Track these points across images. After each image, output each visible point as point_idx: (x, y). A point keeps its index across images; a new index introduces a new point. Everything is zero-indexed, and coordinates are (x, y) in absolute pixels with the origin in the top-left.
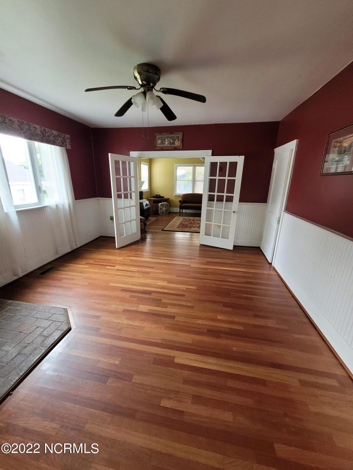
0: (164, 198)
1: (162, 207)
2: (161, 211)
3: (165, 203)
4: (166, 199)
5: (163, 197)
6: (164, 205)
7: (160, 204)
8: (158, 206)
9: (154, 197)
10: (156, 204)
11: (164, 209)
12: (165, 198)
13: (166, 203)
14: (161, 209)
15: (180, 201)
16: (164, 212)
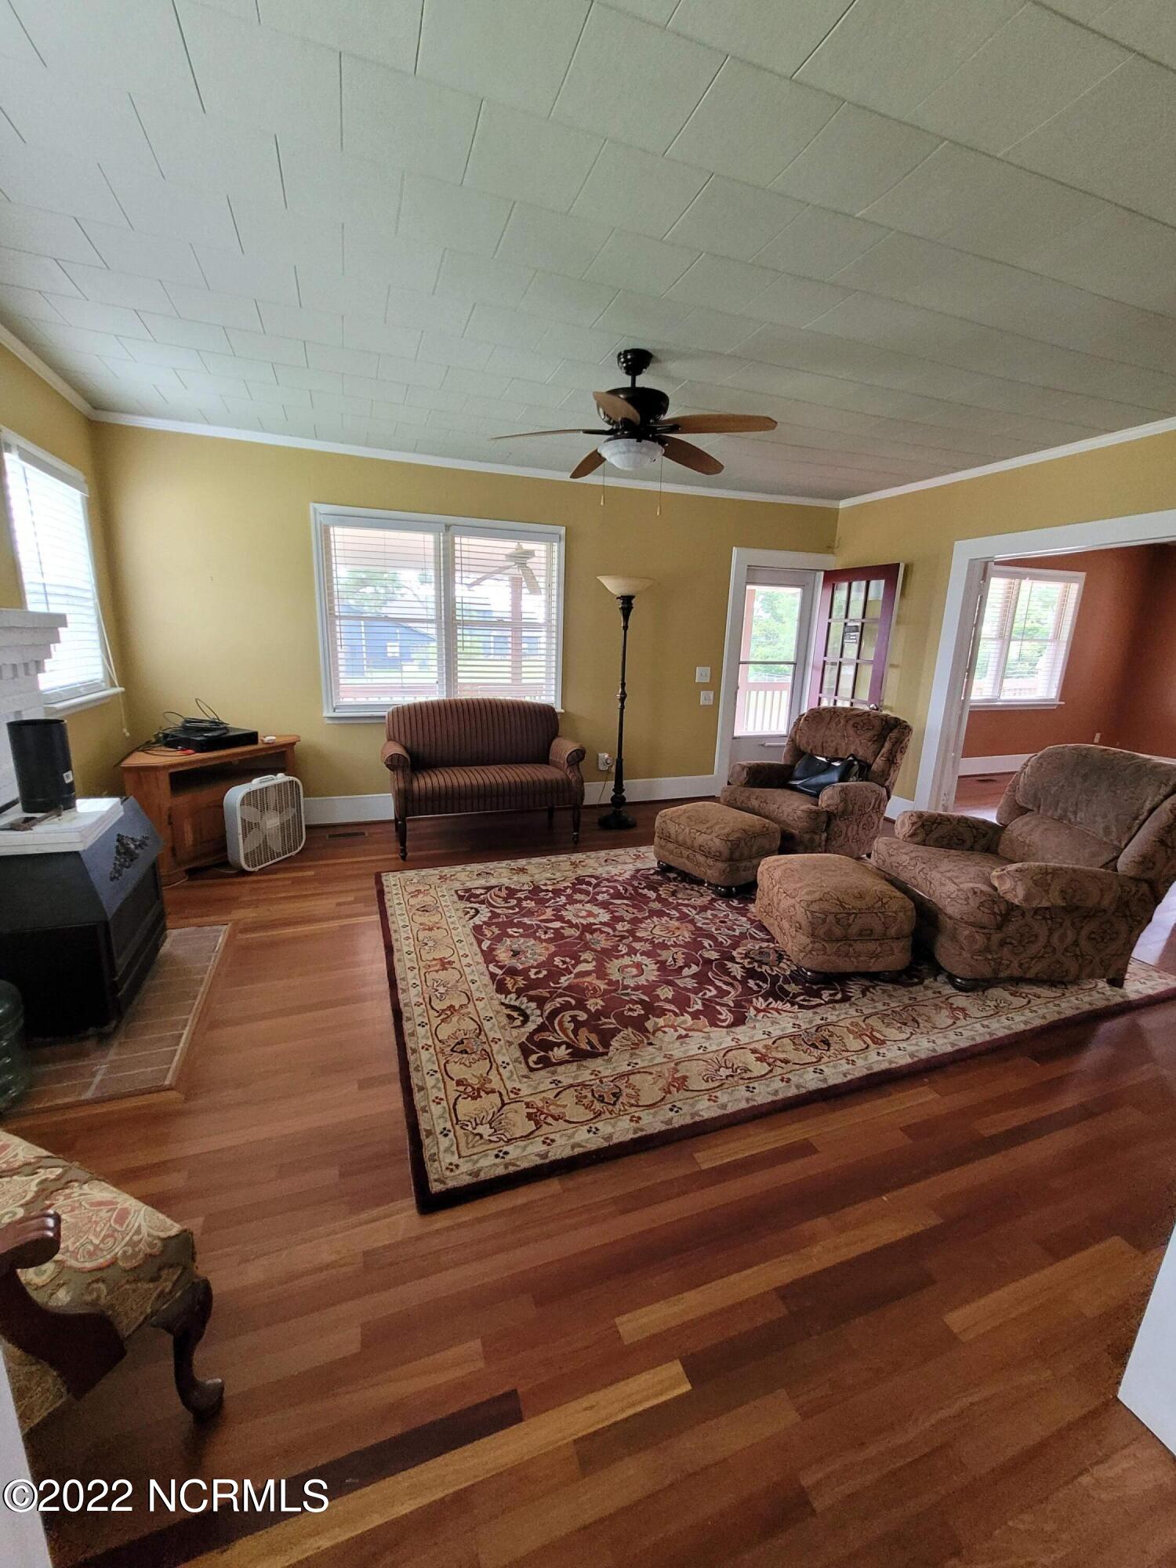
0: (259, 746)
1: (252, 814)
2: (255, 841)
3: (276, 782)
4: (272, 746)
5: (251, 738)
6: (272, 798)
7: (236, 794)
8: (222, 807)
9: (170, 741)
10: (203, 795)
11: (272, 822)
12: (267, 739)
13: (281, 778)
14: (248, 827)
15: (393, 763)
16: (276, 845)
